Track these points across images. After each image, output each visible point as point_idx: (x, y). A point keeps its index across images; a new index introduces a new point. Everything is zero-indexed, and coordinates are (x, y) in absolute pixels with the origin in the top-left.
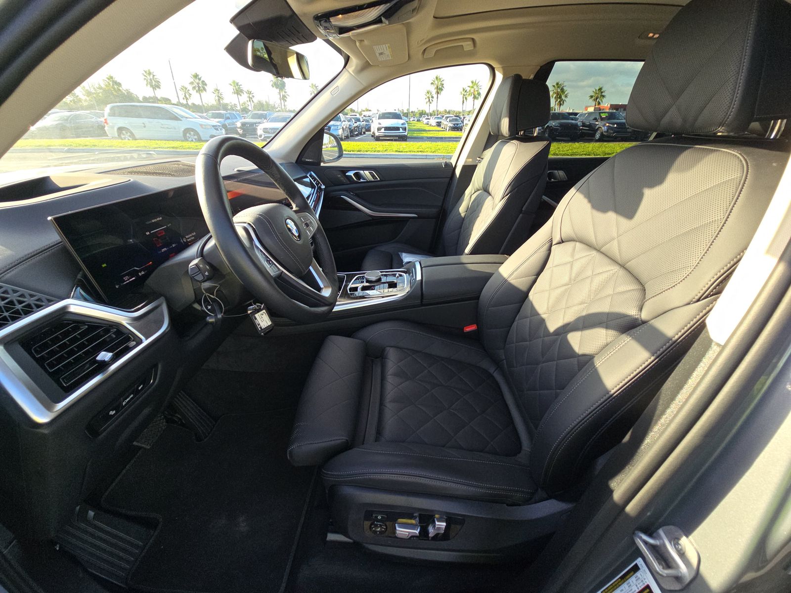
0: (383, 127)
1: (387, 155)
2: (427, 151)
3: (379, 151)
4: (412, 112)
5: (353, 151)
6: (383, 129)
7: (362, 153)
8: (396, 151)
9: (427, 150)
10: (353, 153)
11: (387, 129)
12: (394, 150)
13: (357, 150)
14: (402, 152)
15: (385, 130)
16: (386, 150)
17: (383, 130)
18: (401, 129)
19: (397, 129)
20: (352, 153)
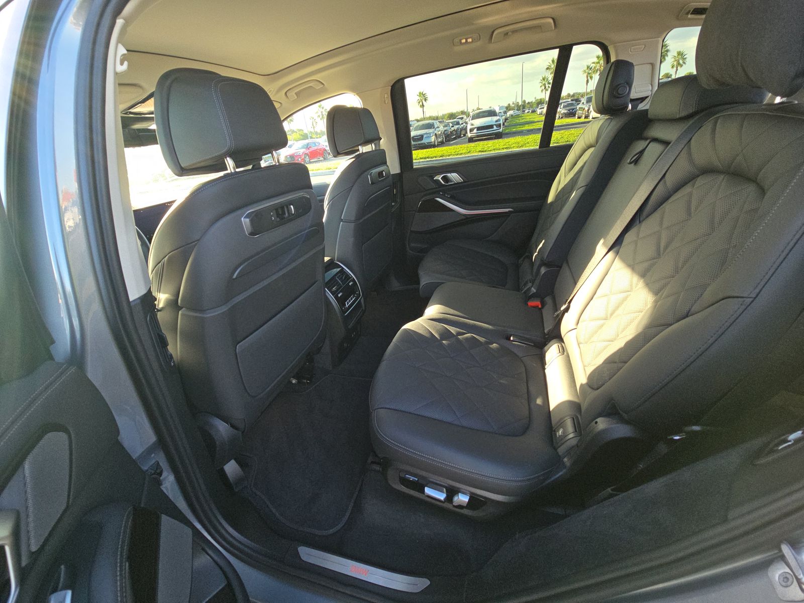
0: (475, 128)
1: (469, 157)
2: (513, 147)
3: (461, 154)
4: (529, 103)
5: (435, 157)
6: (476, 129)
7: (444, 158)
8: (480, 151)
9: (514, 145)
10: (436, 159)
11: (479, 129)
12: (478, 151)
13: (440, 155)
14: (485, 151)
15: (477, 130)
16: (469, 152)
17: (475, 131)
18: (495, 126)
19: (491, 127)
20: (434, 159)
